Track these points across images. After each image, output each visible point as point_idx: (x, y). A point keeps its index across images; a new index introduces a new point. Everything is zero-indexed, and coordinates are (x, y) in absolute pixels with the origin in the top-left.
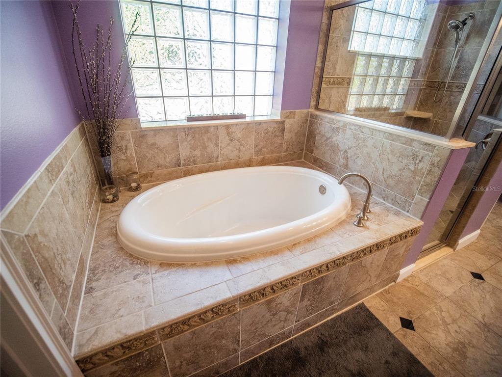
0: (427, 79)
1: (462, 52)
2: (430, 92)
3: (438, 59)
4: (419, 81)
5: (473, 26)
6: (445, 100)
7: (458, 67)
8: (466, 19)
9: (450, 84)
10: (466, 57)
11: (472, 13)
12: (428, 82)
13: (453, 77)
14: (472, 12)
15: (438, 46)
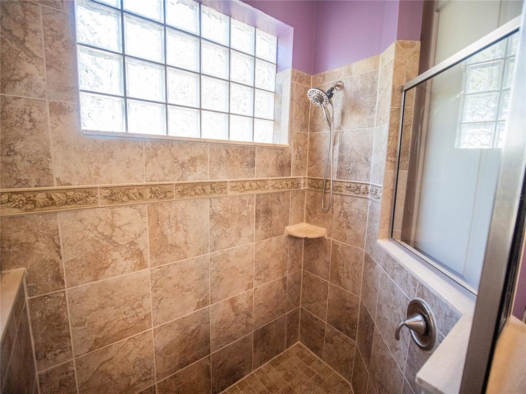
0: (308, 175)
1: (341, 136)
2: (316, 195)
3: (314, 147)
4: (294, 179)
5: (346, 98)
6: (337, 209)
7: (341, 159)
8: (332, 89)
9: (337, 184)
10: (347, 143)
11: (340, 82)
12: (310, 180)
13: (339, 174)
14: (339, 80)
15: (311, 129)
